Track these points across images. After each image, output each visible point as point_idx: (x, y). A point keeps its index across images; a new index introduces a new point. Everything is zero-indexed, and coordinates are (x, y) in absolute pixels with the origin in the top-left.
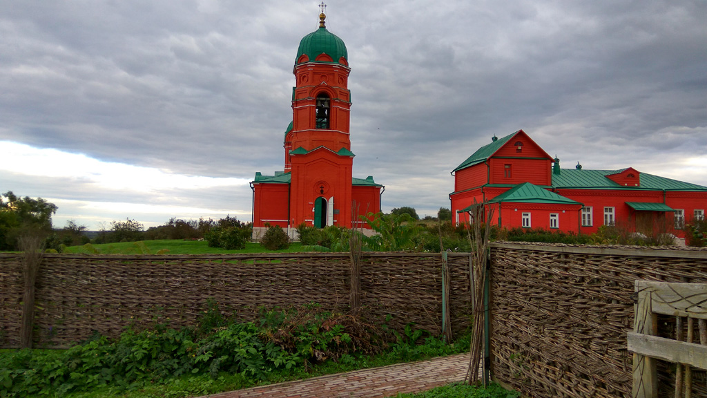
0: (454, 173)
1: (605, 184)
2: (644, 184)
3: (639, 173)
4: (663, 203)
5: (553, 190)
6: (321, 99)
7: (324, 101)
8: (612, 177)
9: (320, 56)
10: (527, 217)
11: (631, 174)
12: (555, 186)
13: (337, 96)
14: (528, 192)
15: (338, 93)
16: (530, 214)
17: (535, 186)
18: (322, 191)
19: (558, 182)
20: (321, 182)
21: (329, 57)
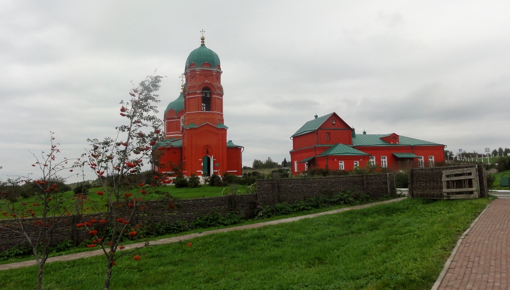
0: (292, 138)
1: (380, 143)
2: (402, 142)
3: (398, 136)
4: (413, 153)
5: (354, 147)
6: (205, 91)
7: (207, 93)
8: (385, 139)
9: (204, 65)
10: (342, 165)
11: (394, 137)
12: (355, 145)
13: (215, 89)
14: (341, 149)
15: (216, 87)
16: (343, 162)
17: (345, 146)
18: (208, 152)
19: (356, 142)
20: (207, 146)
21: (209, 65)
